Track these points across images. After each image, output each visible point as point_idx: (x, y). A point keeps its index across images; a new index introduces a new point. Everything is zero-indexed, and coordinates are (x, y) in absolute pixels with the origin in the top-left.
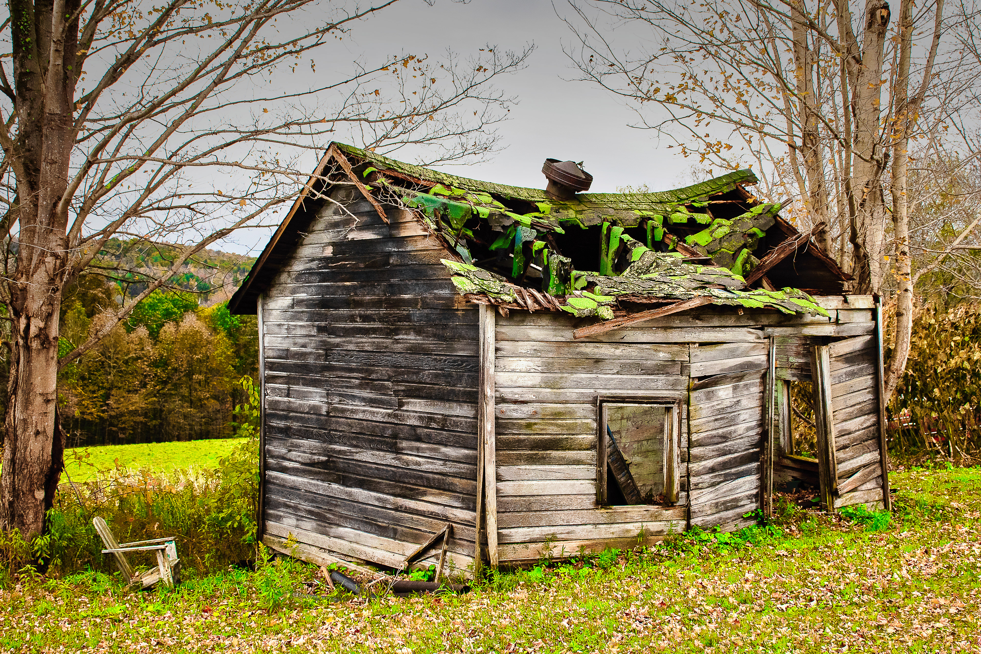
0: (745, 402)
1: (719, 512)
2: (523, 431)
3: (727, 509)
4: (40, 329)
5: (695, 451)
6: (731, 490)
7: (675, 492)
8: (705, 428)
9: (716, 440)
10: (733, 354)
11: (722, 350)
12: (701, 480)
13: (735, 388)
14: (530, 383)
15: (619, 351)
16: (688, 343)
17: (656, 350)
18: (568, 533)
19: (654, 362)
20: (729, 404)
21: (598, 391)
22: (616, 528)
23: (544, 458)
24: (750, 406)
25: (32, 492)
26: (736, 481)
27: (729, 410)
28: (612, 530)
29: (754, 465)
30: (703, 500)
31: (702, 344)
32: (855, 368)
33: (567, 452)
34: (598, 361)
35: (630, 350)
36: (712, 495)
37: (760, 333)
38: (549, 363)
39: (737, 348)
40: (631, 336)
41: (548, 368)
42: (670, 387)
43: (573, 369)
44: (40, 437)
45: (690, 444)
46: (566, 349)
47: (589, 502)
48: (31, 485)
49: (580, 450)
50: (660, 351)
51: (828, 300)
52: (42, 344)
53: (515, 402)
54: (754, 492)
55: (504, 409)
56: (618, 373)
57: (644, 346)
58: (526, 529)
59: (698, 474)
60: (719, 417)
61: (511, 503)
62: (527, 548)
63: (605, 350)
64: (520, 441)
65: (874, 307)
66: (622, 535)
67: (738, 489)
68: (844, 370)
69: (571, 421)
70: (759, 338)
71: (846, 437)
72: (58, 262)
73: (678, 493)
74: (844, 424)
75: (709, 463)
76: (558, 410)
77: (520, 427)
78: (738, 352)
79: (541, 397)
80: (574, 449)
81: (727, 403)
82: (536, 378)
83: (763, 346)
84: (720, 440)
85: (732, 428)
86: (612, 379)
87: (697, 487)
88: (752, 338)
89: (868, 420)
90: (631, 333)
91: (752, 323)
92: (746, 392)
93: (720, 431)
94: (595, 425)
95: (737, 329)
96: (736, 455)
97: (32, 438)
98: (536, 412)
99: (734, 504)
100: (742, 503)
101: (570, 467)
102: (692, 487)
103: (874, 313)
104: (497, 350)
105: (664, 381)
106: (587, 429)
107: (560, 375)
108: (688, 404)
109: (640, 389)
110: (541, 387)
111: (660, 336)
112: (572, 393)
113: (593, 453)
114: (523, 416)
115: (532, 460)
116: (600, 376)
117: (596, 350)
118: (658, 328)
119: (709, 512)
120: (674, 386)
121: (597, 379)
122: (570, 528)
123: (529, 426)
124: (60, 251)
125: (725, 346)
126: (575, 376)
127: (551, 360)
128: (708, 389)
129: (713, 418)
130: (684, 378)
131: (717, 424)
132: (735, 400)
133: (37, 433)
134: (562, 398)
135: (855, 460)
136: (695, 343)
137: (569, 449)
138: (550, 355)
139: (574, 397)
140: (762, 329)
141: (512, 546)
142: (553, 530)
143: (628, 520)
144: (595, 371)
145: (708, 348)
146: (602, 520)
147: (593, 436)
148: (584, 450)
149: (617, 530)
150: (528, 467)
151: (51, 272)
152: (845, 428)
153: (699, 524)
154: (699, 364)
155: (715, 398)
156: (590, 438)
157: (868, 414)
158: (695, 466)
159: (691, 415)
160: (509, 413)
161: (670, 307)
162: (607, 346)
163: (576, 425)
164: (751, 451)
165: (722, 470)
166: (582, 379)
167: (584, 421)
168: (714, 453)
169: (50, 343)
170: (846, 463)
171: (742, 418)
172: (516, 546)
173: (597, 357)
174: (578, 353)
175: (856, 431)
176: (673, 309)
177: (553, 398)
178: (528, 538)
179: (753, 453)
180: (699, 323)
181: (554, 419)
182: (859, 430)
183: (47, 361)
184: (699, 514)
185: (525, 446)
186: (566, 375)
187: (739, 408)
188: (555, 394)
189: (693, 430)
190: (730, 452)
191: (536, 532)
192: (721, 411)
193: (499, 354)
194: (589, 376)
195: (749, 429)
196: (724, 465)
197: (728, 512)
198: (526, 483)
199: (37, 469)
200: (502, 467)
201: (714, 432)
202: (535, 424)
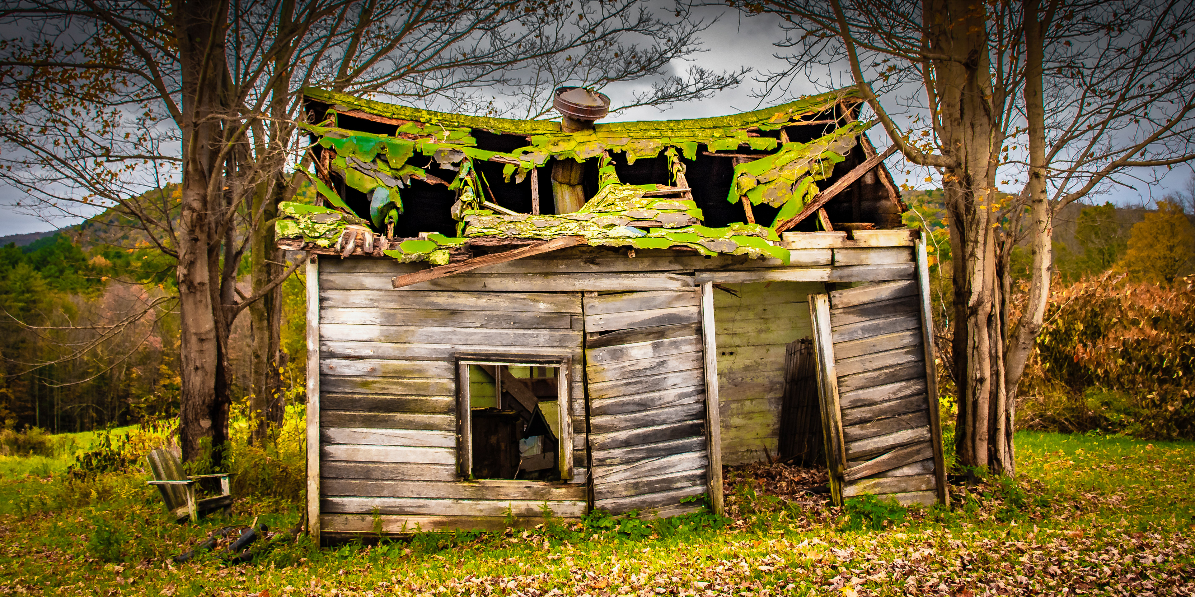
0: (673, 364)
1: (641, 494)
2: (358, 390)
3: (653, 491)
4: (185, 275)
5: (596, 420)
6: (658, 469)
7: (566, 468)
8: (611, 393)
9: (631, 408)
10: (648, 305)
11: (630, 300)
12: (609, 455)
13: (656, 347)
14: (365, 337)
15: (483, 301)
16: (583, 293)
17: (534, 301)
18: (419, 507)
19: (532, 314)
20: (647, 365)
21: (456, 347)
22: (485, 505)
23: (386, 421)
24: (682, 368)
25: (197, 420)
26: (668, 459)
27: (648, 372)
28: (479, 507)
29: (695, 439)
30: (613, 478)
31: (603, 294)
32: (881, 322)
33: (417, 415)
34: (454, 312)
35: (498, 300)
36: (628, 474)
37: (689, 279)
38: (390, 315)
39: (654, 298)
40: (495, 283)
41: (389, 319)
42: (556, 344)
43: (422, 322)
44: (200, 372)
45: (589, 412)
46: (411, 299)
47: (445, 473)
48: (197, 414)
49: (434, 413)
50: (538, 301)
51: (815, 238)
52: (189, 288)
53: (348, 357)
54: (699, 472)
55: (333, 365)
56: (481, 327)
57: (517, 295)
58: (364, 499)
59: (603, 447)
60: (634, 380)
61: (345, 468)
62: (363, 520)
63: (463, 301)
64: (354, 401)
65: (911, 244)
66: (494, 514)
67: (670, 467)
68: (861, 325)
69: (422, 381)
70: (688, 285)
71: (866, 408)
72: (195, 215)
73: (570, 470)
74: (860, 392)
75: (622, 435)
76: (402, 368)
77: (355, 384)
78: (657, 302)
79: (380, 352)
80: (425, 412)
81: (646, 364)
82: (375, 332)
83: (693, 295)
84: (637, 408)
85: (656, 394)
86: (475, 334)
87: (602, 462)
88: (676, 285)
89: (906, 387)
90: (498, 280)
91: (677, 267)
92: (674, 352)
93: (637, 398)
94: (453, 386)
95: (653, 275)
96: (664, 427)
97: (193, 373)
98: (373, 370)
99: (667, 485)
100: (679, 485)
101: (421, 432)
102: (594, 462)
103: (913, 252)
104: (321, 300)
105: (547, 337)
106: (442, 391)
107: (405, 328)
108: (585, 364)
109: (512, 345)
110: (380, 341)
111: (538, 284)
112: (419, 349)
113: (452, 417)
114: (358, 373)
115: (369, 423)
116: (458, 330)
117: (451, 300)
118: (535, 274)
119: (624, 494)
120: (562, 342)
121: (454, 333)
122: (422, 502)
123: (365, 384)
124: (196, 205)
125: (635, 295)
126: (425, 329)
127: (392, 311)
128: (615, 347)
129: (624, 382)
130: (576, 333)
131: (631, 389)
132: (658, 360)
133: (197, 369)
134: (409, 354)
135: (882, 438)
136: (592, 292)
137: (419, 412)
138: (392, 305)
139: (423, 353)
140: (692, 274)
141: (345, 516)
142: (398, 502)
143: (502, 497)
144: (451, 324)
145: (610, 299)
146: (466, 494)
147: (451, 399)
148: (440, 413)
149: (487, 507)
150: (365, 430)
151: (189, 224)
152: (862, 397)
153: (609, 506)
154: (598, 317)
155: (625, 358)
156: (448, 400)
157: (907, 380)
158: (598, 438)
159: (589, 377)
160: (338, 369)
161: (520, 250)
162: (467, 295)
163: (426, 387)
164: (690, 422)
165: (643, 444)
166: (433, 332)
167: (438, 381)
168: (628, 424)
169: (195, 288)
170: (866, 442)
171: (670, 382)
172: (350, 517)
173: (453, 307)
174: (427, 304)
175: (884, 401)
176: (527, 252)
177: (397, 354)
178: (365, 509)
179: (692, 425)
180: (594, 268)
181: (398, 378)
182: (889, 400)
183: (195, 304)
184: (608, 495)
185: (361, 406)
186: (412, 328)
187: (664, 370)
188: (399, 349)
189: (592, 395)
190: (654, 423)
191: (377, 502)
192: (634, 373)
193: (326, 304)
194: (443, 329)
195: (681, 396)
196: (645, 439)
197: (656, 495)
198: (362, 447)
199: (198, 401)
200: (332, 429)
201: (627, 399)
202: (373, 382)
